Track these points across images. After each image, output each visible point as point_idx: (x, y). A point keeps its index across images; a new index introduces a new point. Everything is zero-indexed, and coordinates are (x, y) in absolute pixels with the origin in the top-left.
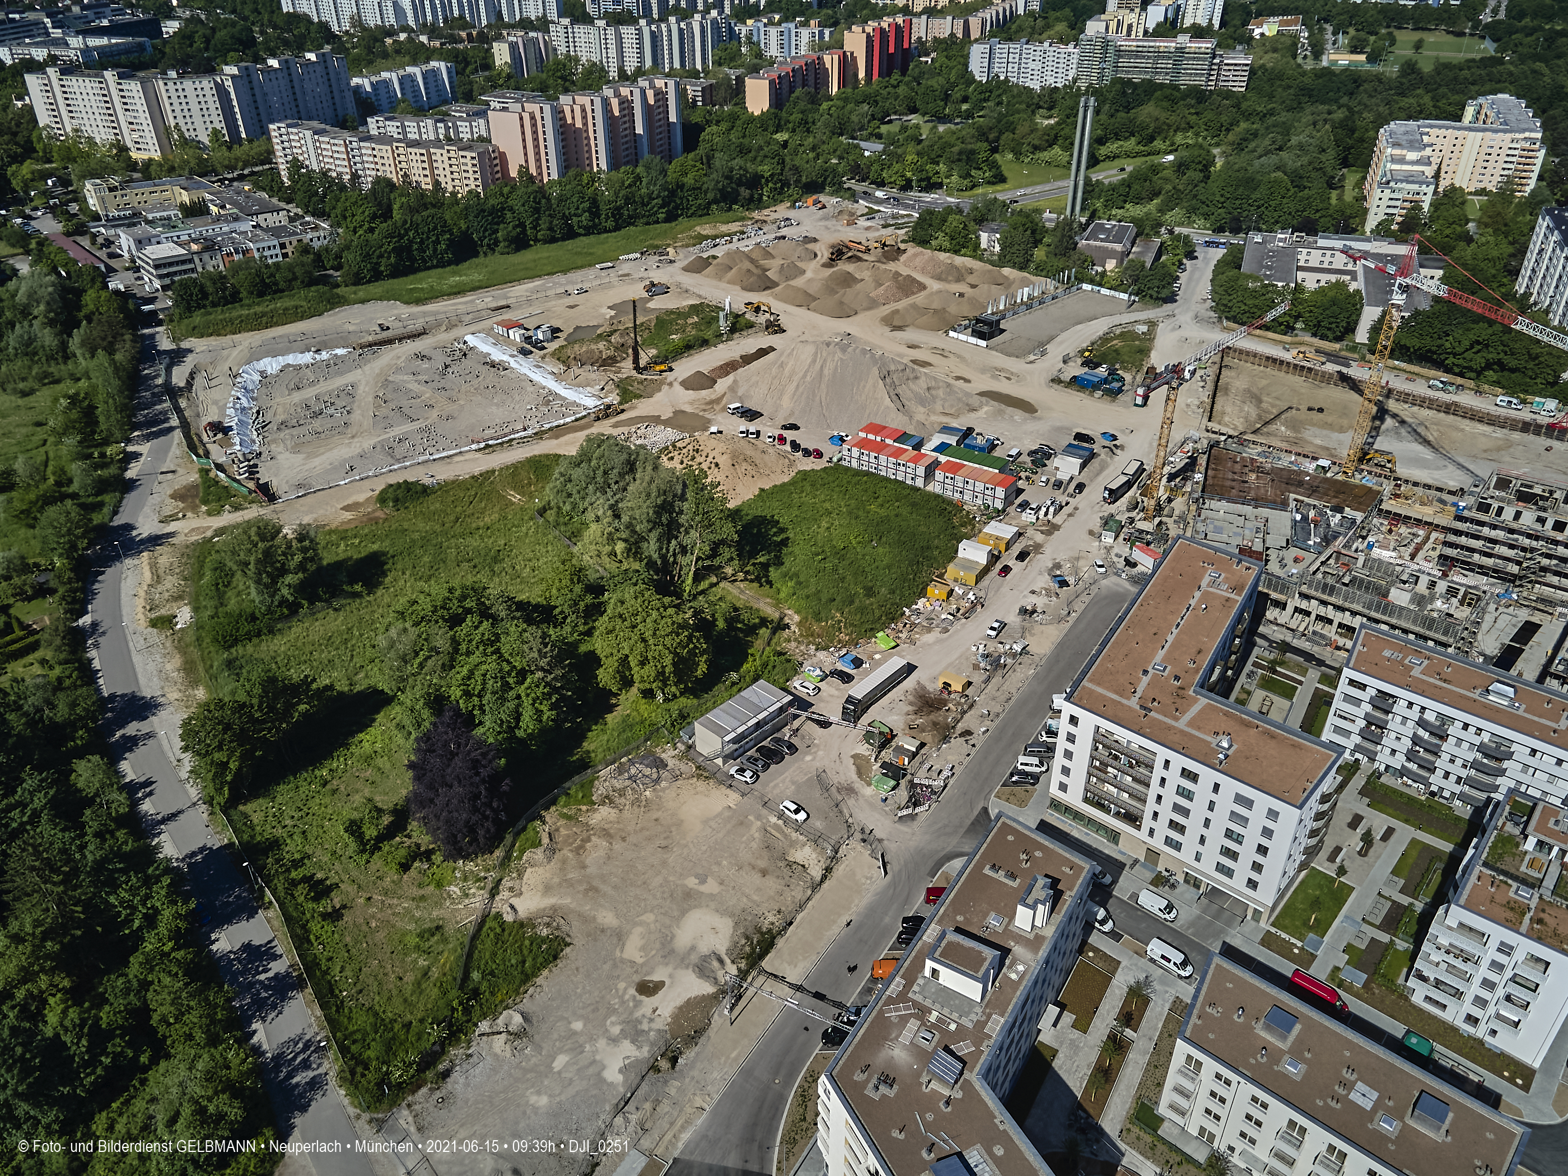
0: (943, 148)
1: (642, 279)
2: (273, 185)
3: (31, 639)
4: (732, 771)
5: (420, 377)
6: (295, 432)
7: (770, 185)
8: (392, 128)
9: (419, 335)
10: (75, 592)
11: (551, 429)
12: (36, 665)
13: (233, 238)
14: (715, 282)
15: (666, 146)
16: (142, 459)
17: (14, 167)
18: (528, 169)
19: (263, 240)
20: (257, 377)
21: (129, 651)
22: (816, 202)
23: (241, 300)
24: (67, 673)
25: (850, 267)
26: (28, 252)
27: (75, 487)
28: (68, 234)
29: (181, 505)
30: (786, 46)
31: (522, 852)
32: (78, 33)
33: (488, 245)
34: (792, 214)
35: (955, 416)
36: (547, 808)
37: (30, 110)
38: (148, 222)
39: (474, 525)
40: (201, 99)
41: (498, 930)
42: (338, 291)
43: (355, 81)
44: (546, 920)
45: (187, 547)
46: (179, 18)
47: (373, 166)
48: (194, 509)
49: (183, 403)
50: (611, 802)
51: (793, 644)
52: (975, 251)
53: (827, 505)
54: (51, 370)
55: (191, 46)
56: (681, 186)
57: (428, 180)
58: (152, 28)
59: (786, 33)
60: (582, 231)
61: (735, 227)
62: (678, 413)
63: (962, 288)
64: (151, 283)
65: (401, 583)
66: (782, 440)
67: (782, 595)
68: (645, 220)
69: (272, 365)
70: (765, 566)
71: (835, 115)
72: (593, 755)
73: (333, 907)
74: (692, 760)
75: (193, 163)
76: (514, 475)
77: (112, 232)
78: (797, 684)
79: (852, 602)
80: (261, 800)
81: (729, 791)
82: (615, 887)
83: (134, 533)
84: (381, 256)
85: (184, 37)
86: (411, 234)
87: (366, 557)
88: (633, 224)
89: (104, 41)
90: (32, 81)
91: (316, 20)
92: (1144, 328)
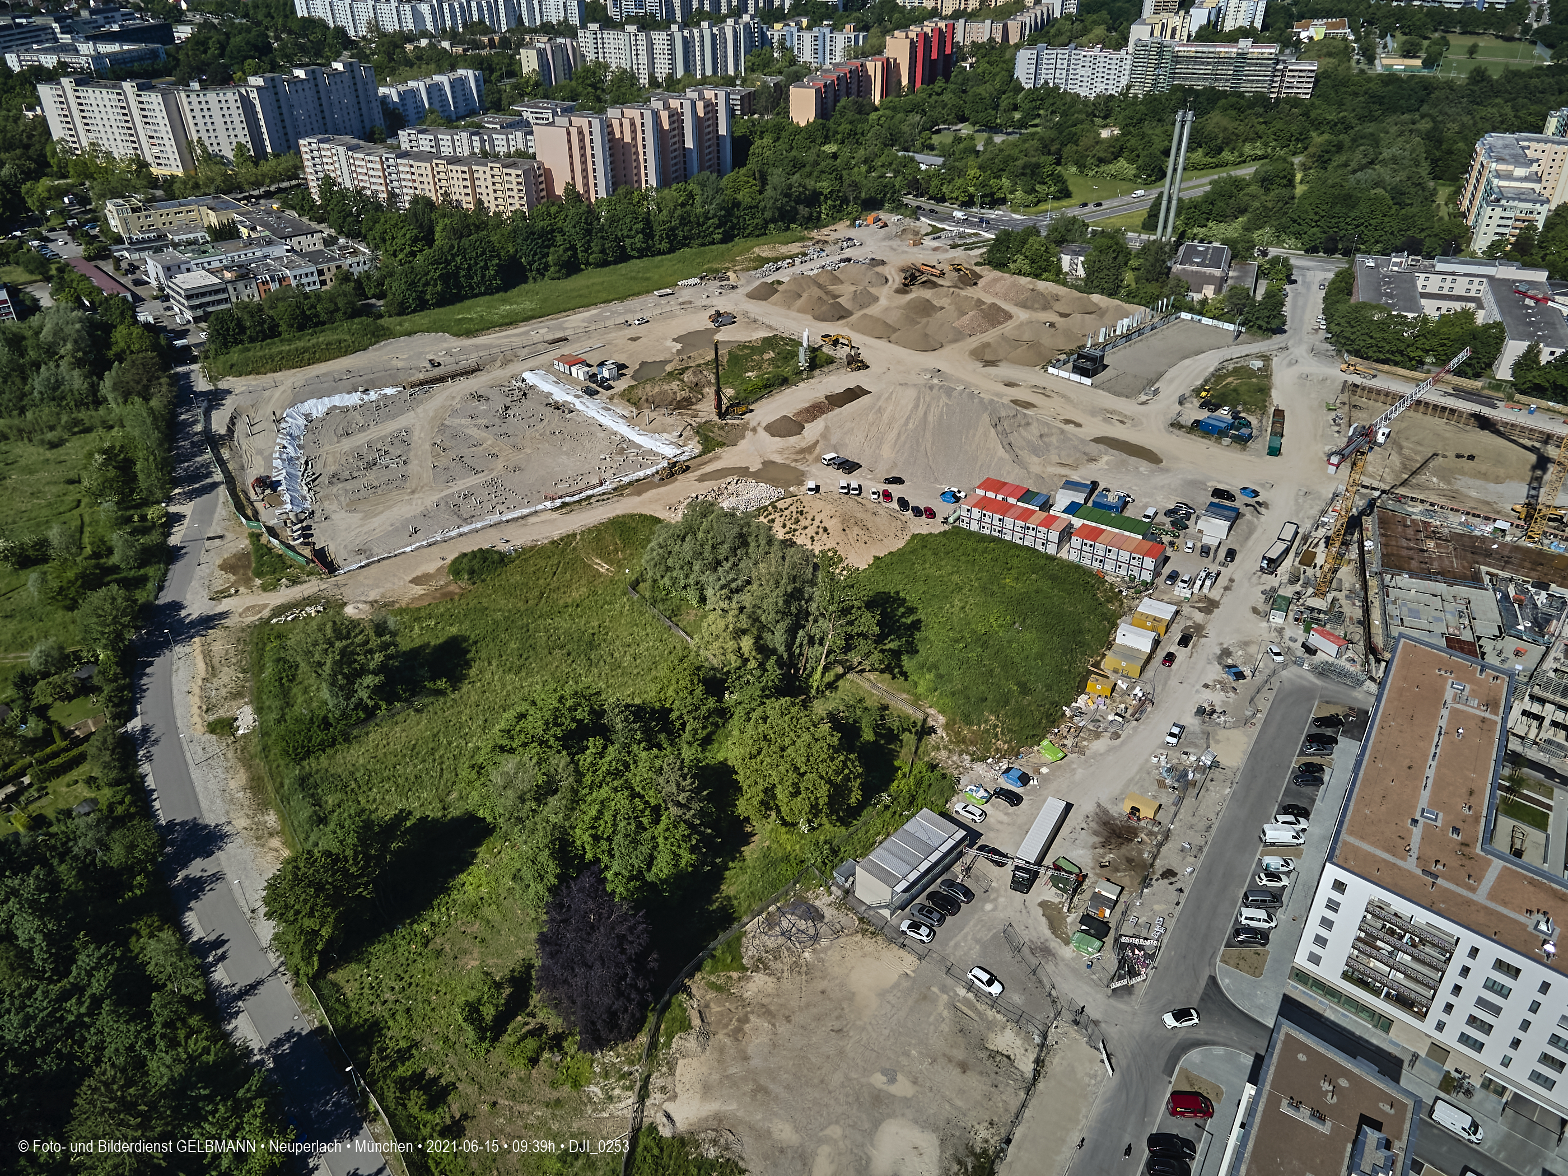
0: (1006, 161)
1: (705, 307)
2: (305, 205)
3: (75, 752)
4: (904, 927)
5: (479, 421)
6: (349, 485)
7: (829, 202)
8: (425, 141)
9: (473, 371)
10: (122, 691)
11: (630, 484)
12: (80, 784)
13: (268, 265)
14: (783, 311)
15: (715, 161)
16: (186, 522)
17: (28, 184)
18: (574, 187)
19: (300, 266)
20: (302, 422)
21: (186, 764)
22: (877, 220)
23: (280, 334)
24: (119, 798)
25: (927, 294)
26: (48, 279)
27: (115, 559)
28: (89, 259)
29: (233, 578)
30: (820, 51)
31: (670, 1037)
32: (88, 39)
33: (538, 270)
34: (852, 233)
35: (1075, 467)
36: (691, 976)
37: (42, 122)
38: (175, 245)
39: (561, 602)
40: (225, 112)
41: (656, 1151)
42: (381, 322)
43: (382, 91)
44: (712, 1134)
45: (243, 630)
46: (190, 23)
47: (410, 184)
48: (247, 582)
49: (225, 454)
50: (766, 968)
51: (943, 754)
52: (1057, 275)
53: (955, 578)
54: (81, 416)
55: (205, 52)
56: (737, 204)
57: (470, 199)
58: (164, 34)
59: (820, 39)
60: (635, 253)
61: (795, 248)
62: (768, 464)
63: (1051, 317)
64: (182, 314)
65: (488, 676)
66: (887, 496)
67: (920, 690)
68: (699, 241)
69: (317, 407)
70: (896, 654)
71: (886, 125)
72: (735, 902)
73: (452, 1117)
74: (852, 909)
75: (219, 180)
76: (598, 539)
77: (136, 256)
78: (959, 807)
79: (1007, 703)
80: (353, 966)
81: (902, 953)
82: (788, 1087)
83: (183, 613)
84: (427, 284)
85: (197, 43)
86: (458, 259)
87: (446, 643)
88: (688, 245)
89: (115, 48)
90: (44, 91)
91: (332, 25)
92: (1258, 364)
